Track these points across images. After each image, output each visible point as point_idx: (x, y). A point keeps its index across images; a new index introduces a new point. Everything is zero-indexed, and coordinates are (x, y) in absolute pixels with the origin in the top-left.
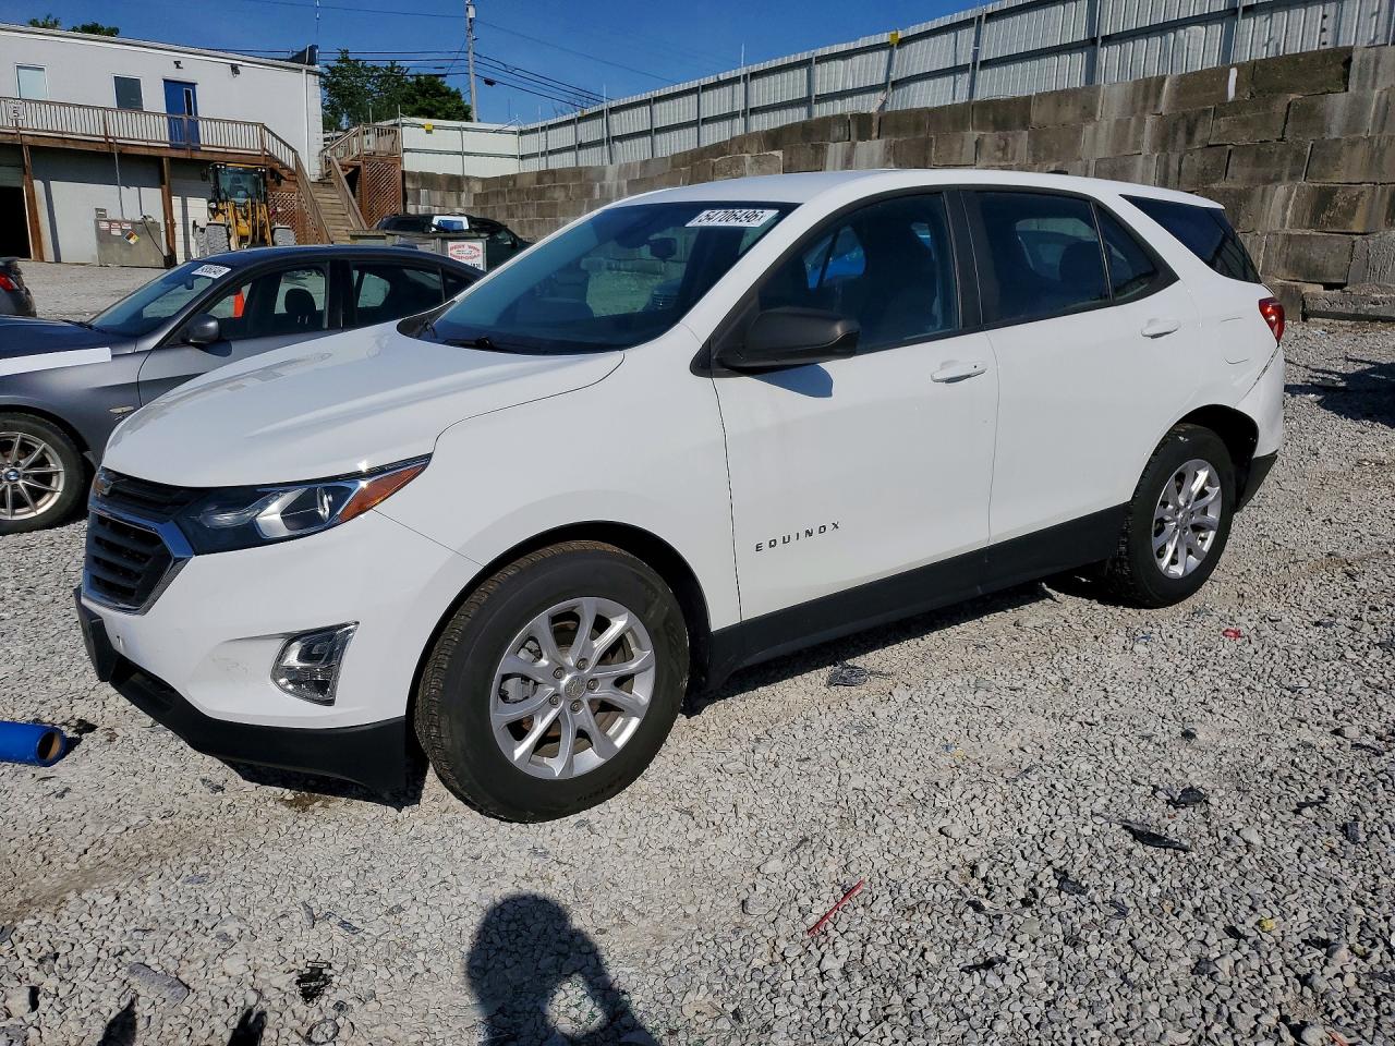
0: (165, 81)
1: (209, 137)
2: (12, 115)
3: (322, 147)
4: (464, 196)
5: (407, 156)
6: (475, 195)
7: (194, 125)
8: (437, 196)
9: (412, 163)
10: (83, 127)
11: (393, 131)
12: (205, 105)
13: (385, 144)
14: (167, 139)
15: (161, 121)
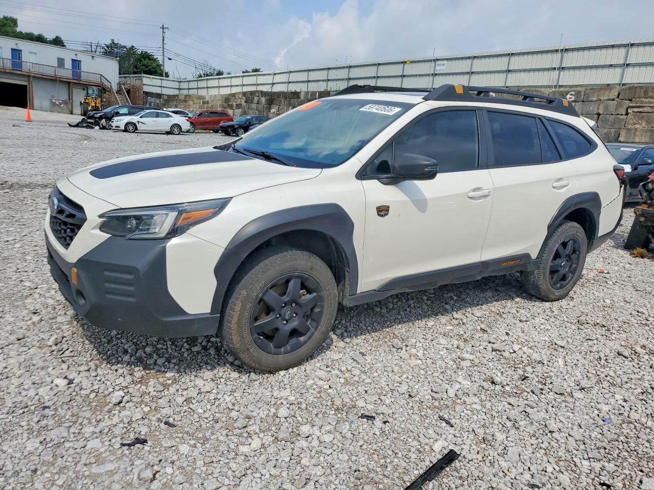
0: (72, 60)
1: (84, 77)
2: (28, 67)
3: (118, 82)
4: (162, 100)
5: (144, 86)
6: (165, 100)
7: (80, 72)
8: (153, 100)
9: (146, 89)
10: (49, 72)
11: (140, 79)
12: (84, 67)
13: (138, 83)
14: (71, 77)
15: (71, 72)
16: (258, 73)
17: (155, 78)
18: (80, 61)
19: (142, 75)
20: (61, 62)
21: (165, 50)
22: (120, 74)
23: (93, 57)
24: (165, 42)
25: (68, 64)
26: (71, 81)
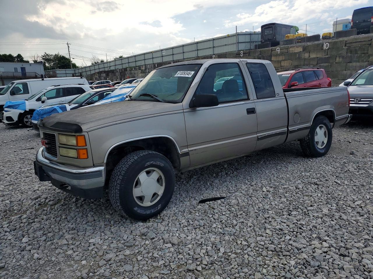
0: (21, 68)
1: (27, 75)
3: (44, 75)
5: (57, 75)
7: (26, 73)
10: (10, 75)
11: (55, 72)
12: (27, 70)
14: (22, 75)
15: (21, 73)
16: (122, 58)
17: (62, 70)
18: (25, 68)
19: (56, 70)
20: (16, 69)
21: (70, 54)
22: (44, 70)
23: (30, 65)
24: (70, 51)
25: (19, 70)
26: (22, 77)
